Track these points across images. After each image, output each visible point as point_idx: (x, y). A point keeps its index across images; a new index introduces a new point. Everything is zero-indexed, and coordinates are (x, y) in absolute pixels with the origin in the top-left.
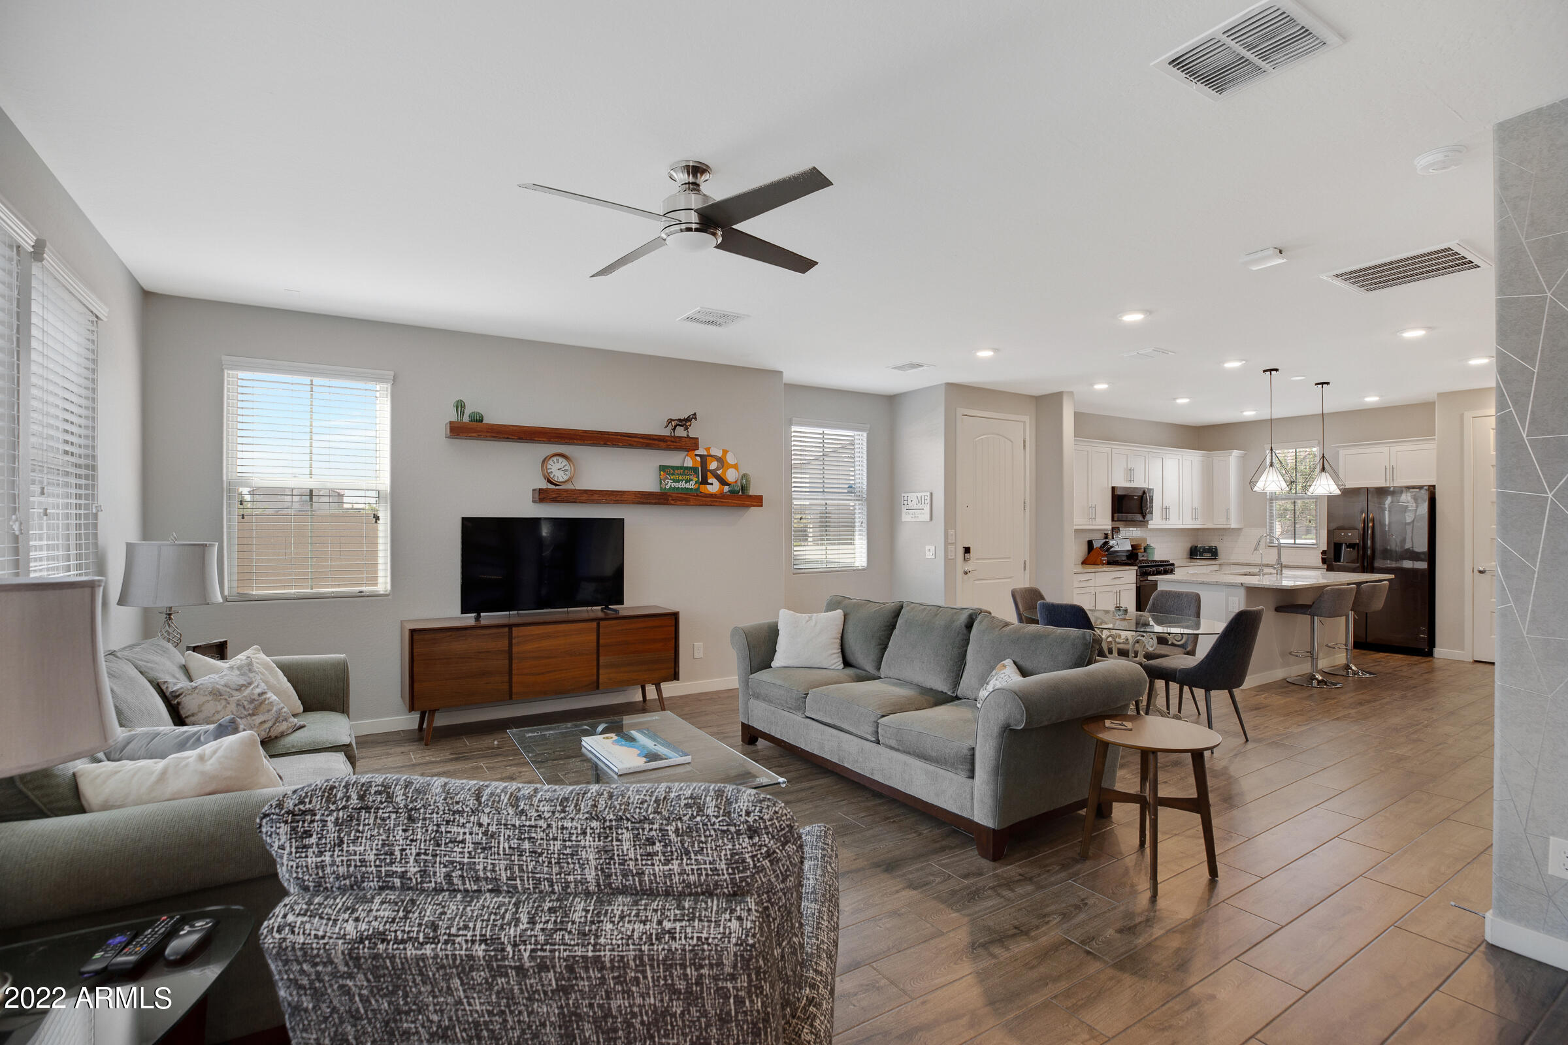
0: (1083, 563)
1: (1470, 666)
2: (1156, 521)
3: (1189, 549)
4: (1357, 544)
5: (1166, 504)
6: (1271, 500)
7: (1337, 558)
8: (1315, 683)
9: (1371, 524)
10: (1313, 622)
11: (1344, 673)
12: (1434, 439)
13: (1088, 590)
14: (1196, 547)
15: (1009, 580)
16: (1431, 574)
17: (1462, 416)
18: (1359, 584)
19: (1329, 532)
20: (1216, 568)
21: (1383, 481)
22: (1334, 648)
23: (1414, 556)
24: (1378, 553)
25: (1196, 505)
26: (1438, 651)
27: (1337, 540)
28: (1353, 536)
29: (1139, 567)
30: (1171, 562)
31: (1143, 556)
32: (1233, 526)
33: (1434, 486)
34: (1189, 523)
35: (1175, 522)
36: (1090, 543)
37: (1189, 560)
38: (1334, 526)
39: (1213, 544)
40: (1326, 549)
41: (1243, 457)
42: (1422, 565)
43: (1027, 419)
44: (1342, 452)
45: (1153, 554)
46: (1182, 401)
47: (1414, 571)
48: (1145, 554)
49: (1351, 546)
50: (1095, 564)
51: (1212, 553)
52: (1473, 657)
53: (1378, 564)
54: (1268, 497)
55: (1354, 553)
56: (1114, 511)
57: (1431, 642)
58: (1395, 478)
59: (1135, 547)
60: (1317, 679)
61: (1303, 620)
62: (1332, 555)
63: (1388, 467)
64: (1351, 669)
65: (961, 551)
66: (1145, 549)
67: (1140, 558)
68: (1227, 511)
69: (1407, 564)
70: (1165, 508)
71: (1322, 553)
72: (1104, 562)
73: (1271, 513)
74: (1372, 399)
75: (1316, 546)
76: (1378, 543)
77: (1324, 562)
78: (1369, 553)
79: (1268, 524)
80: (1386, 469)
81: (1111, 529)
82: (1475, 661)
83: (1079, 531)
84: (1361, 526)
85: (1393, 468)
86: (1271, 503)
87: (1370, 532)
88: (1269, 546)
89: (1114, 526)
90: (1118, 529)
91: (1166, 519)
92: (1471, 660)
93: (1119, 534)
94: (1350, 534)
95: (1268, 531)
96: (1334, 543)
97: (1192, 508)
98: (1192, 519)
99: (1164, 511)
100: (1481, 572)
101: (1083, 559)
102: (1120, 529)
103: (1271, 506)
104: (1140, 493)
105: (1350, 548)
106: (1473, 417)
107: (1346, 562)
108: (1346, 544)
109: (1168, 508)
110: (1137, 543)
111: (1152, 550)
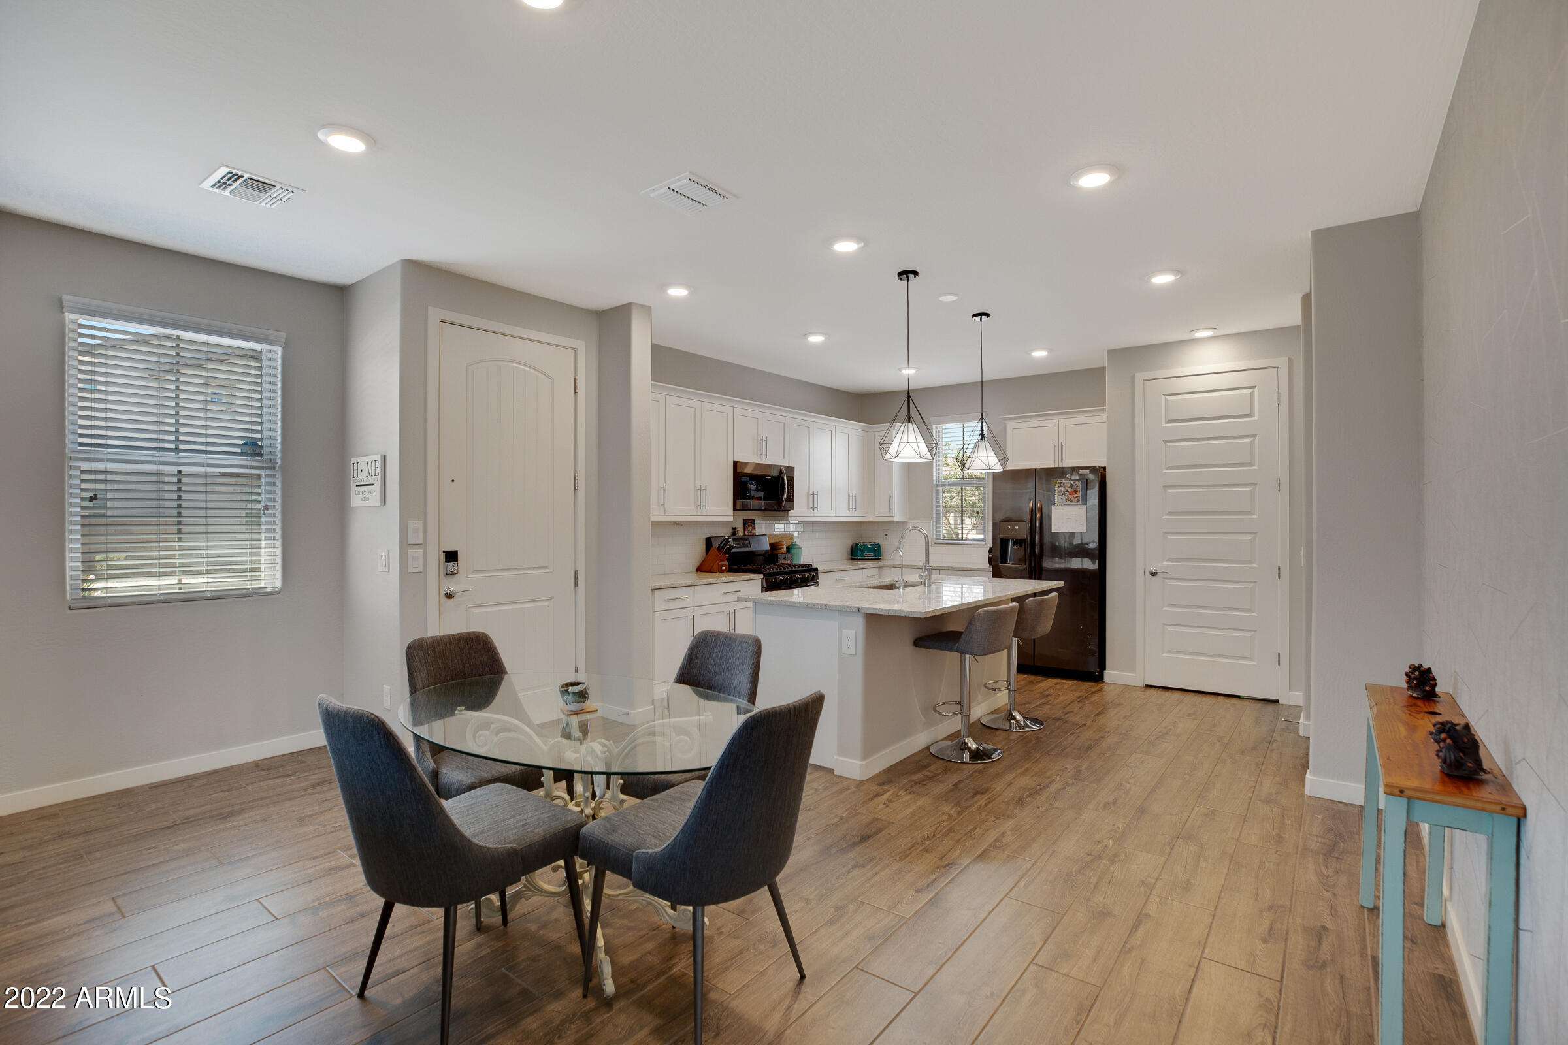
0: (699, 570)
1: (1139, 694)
2: (800, 509)
3: (850, 546)
4: (1024, 540)
5: (814, 489)
6: (938, 486)
7: (1004, 559)
8: (966, 755)
9: (1038, 515)
10: (963, 662)
11: (1007, 727)
12: (1105, 410)
13: (682, 613)
14: (857, 545)
15: (546, 603)
16: (1100, 576)
17: (1133, 378)
18: (1020, 599)
19: (994, 524)
20: (875, 571)
21: (1052, 462)
22: (993, 690)
23: (1081, 551)
24: (1046, 550)
25: (854, 491)
26: (1110, 674)
27: (1002, 536)
28: (1020, 530)
29: (766, 576)
30: (814, 566)
31: (784, 558)
32: (896, 519)
33: (1104, 468)
34: (844, 514)
35: (825, 512)
36: (709, 541)
37: (850, 561)
38: (999, 518)
39: (877, 541)
40: (991, 547)
42: (1089, 565)
43: (580, 344)
44: (1010, 426)
45: (799, 554)
46: (816, 339)
47: (1083, 573)
48: (788, 556)
49: (1018, 542)
50: (711, 571)
51: (876, 553)
52: (1144, 681)
53: (1048, 564)
54: (934, 482)
55: (1021, 552)
56: (736, 496)
57: (1102, 665)
58: (1064, 458)
59: (774, 546)
60: (969, 749)
61: (951, 658)
62: (998, 554)
63: (1056, 444)
64: (1015, 719)
65: (436, 560)
66: (787, 548)
67: (781, 561)
68: (890, 499)
69: (1076, 563)
70: (811, 493)
71: (989, 551)
72: (724, 568)
73: (938, 502)
74: (1040, 354)
75: (983, 543)
76: (1047, 539)
77: (990, 563)
78: (1037, 550)
79: (934, 516)
80: (1054, 446)
81: (742, 522)
82: (1147, 686)
83: (676, 523)
84: (1028, 517)
85: (1062, 446)
86: (938, 490)
87: (1038, 525)
88: (935, 543)
89: (746, 518)
90: (753, 521)
91: (813, 508)
92: (1143, 685)
93: (754, 528)
94: (1017, 528)
95: (934, 524)
96: (1000, 539)
97: (849, 495)
98: (849, 509)
99: (811, 497)
100: (1153, 574)
101: (698, 564)
102: (756, 522)
103: (938, 494)
104: (775, 473)
105: (1017, 545)
106: (1144, 380)
107: (1013, 564)
108: (1013, 540)
109: (815, 496)
110: (777, 541)
111: (798, 549)
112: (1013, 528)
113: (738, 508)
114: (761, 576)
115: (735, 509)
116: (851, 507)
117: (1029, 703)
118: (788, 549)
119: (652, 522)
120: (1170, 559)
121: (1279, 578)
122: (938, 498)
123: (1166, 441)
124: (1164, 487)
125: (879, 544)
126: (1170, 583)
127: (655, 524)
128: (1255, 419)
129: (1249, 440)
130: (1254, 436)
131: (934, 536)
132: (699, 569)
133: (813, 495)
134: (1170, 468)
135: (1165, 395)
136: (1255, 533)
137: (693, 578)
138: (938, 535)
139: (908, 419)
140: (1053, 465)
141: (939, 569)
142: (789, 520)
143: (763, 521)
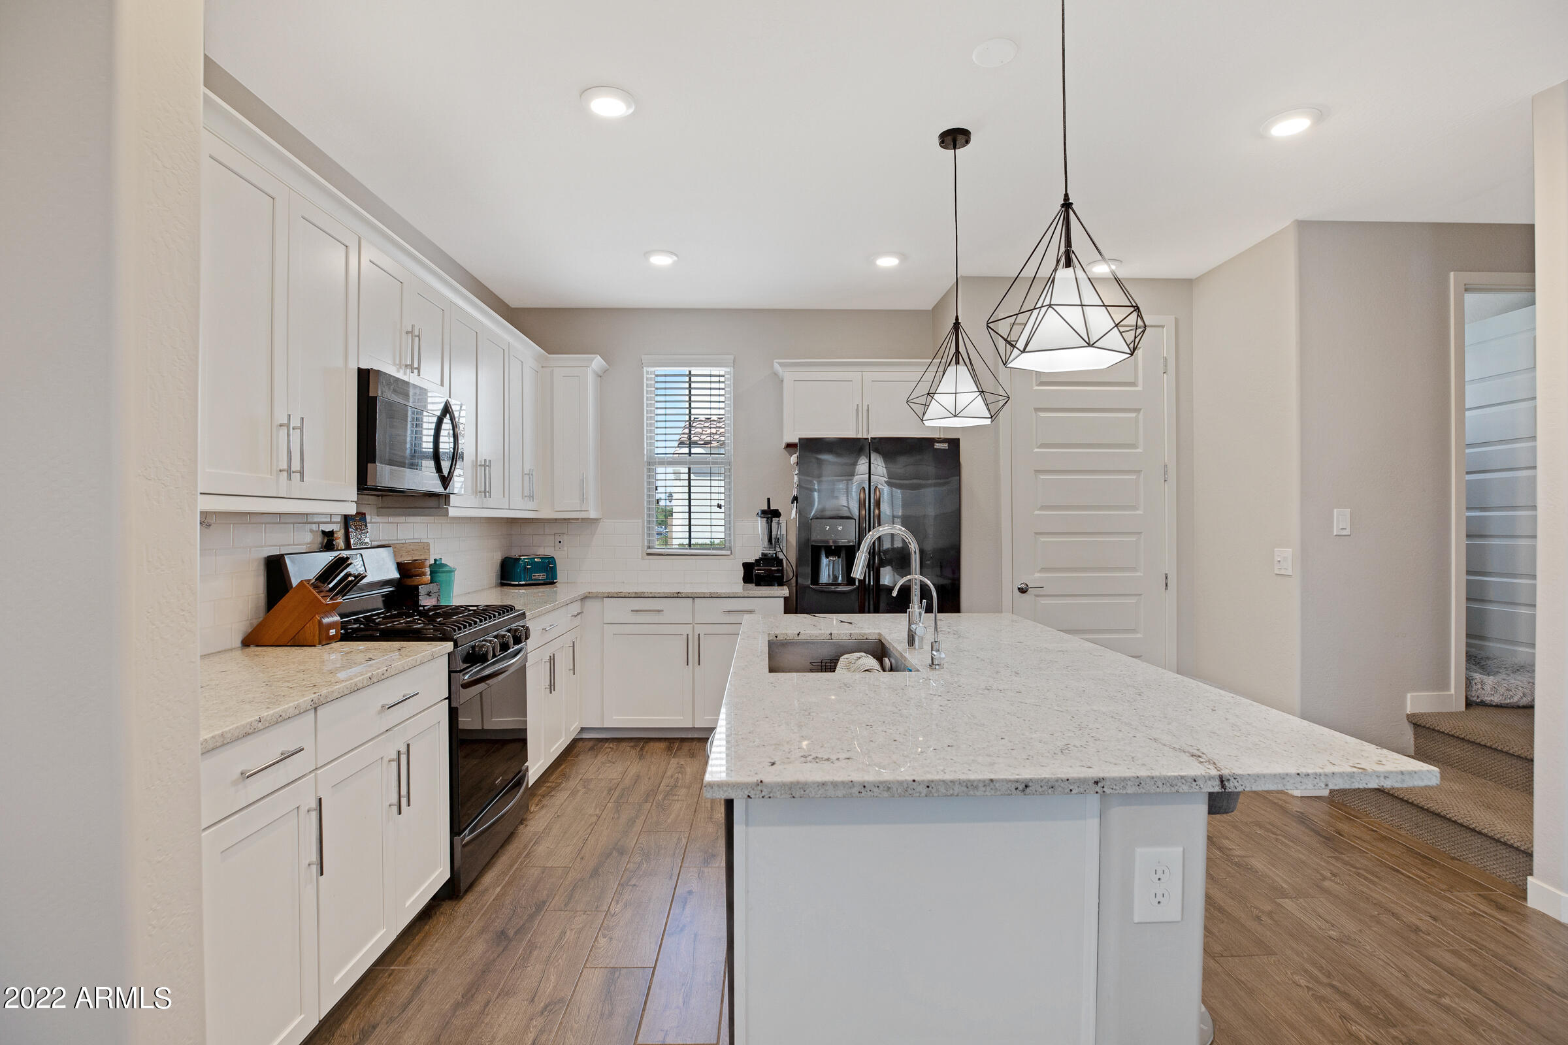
0: (252, 641)
5: (483, 455)
9: (876, 509)
14: (510, 561)
21: (854, 431)
25: (528, 466)
27: (815, 539)
28: (845, 532)
29: (457, 643)
31: (428, 596)
32: (585, 514)
34: (517, 506)
35: (497, 503)
41: (601, 376)
44: (789, 376)
48: (434, 587)
51: (548, 572)
58: (870, 428)
59: (406, 571)
62: (807, 569)
63: (860, 408)
66: (431, 572)
67: (425, 603)
68: (583, 482)
72: (332, 632)
73: (650, 489)
80: (857, 411)
85: (868, 410)
88: (649, 554)
90: (363, 516)
93: (366, 533)
94: (840, 528)
96: (812, 546)
97: (523, 471)
98: (523, 497)
100: (1023, 591)
103: (650, 477)
111: (448, 574)
112: (834, 529)
113: (371, 482)
114: (449, 646)
115: (362, 486)
118: (435, 574)
120: (1043, 570)
121: (1166, 589)
122: (650, 483)
123: (1037, 410)
124: (1035, 471)
125: (555, 558)
126: (1042, 601)
128: (1140, 388)
129: (1133, 415)
130: (1138, 411)
131: (646, 544)
132: (249, 641)
133: (482, 467)
134: (1043, 445)
136: (1140, 533)
138: (650, 541)
139: (1066, 257)
140: (854, 437)
141: (693, 598)
142: (451, 514)
143: (378, 516)
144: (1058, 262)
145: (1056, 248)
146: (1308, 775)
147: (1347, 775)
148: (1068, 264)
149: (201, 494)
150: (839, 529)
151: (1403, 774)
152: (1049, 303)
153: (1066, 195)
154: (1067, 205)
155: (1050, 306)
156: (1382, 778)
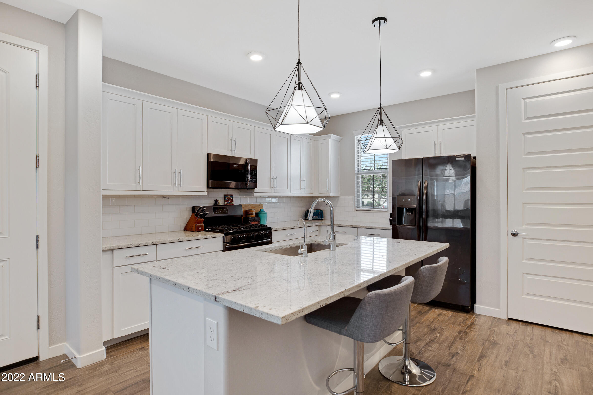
2: (263, 188)
4: (415, 209)
5: (274, 175)
6: (358, 174)
7: (400, 222)
9: (425, 192)
12: (474, 116)
17: (497, 88)
19: (393, 198)
20: (317, 228)
21: (433, 152)
24: (430, 213)
25: (304, 177)
26: (478, 308)
27: (399, 205)
28: (412, 202)
31: (253, 220)
32: (332, 194)
33: (474, 157)
34: (297, 191)
35: (283, 191)
36: (194, 209)
37: (301, 221)
38: (397, 193)
40: (391, 213)
41: (340, 141)
43: (42, 47)
48: (257, 218)
49: (410, 210)
50: (193, 230)
51: (320, 216)
52: (508, 315)
54: (356, 172)
55: (412, 218)
56: (210, 177)
57: (473, 301)
58: (442, 152)
59: (247, 213)
62: (396, 216)
68: (328, 181)
70: (272, 177)
71: (390, 215)
72: (200, 228)
73: (358, 184)
74: (426, 74)
75: (386, 210)
76: (431, 207)
77: (391, 223)
78: (424, 215)
79: (356, 193)
80: (435, 144)
81: (223, 196)
82: (509, 319)
83: (164, 197)
84: (417, 192)
85: (440, 144)
86: (358, 176)
87: (424, 198)
88: (356, 210)
89: (226, 194)
90: (232, 196)
91: (273, 187)
92: (506, 318)
93: (232, 201)
95: (356, 198)
96: (398, 208)
97: (300, 179)
98: (300, 188)
99: (272, 180)
100: (514, 235)
101: (184, 225)
102: (234, 196)
103: (358, 179)
104: (242, 162)
105: (409, 212)
106: (507, 89)
107: (407, 225)
108: (406, 208)
109: (275, 180)
110: (250, 208)
111: (264, 214)
112: (406, 200)
113: (210, 186)
114: (222, 235)
115: (208, 187)
116: (302, 187)
117: (420, 340)
118: (257, 214)
119: (103, 195)
120: (528, 224)
122: (358, 182)
123: (524, 134)
124: (524, 168)
125: (322, 210)
126: (529, 242)
127: (104, 197)
131: (356, 206)
132: (186, 229)
133: (273, 179)
134: (529, 154)
135: (524, 99)
137: (183, 236)
138: (358, 205)
139: (299, 86)
140: (434, 156)
141: (357, 228)
142: (255, 195)
143: (239, 195)
144: (295, 88)
145: (295, 82)
146: (238, 304)
147: (250, 308)
148: (299, 89)
149: (102, 190)
150: (409, 200)
151: (268, 315)
152: (291, 104)
153: (299, 59)
154: (299, 63)
155: (292, 105)
156: (261, 314)
